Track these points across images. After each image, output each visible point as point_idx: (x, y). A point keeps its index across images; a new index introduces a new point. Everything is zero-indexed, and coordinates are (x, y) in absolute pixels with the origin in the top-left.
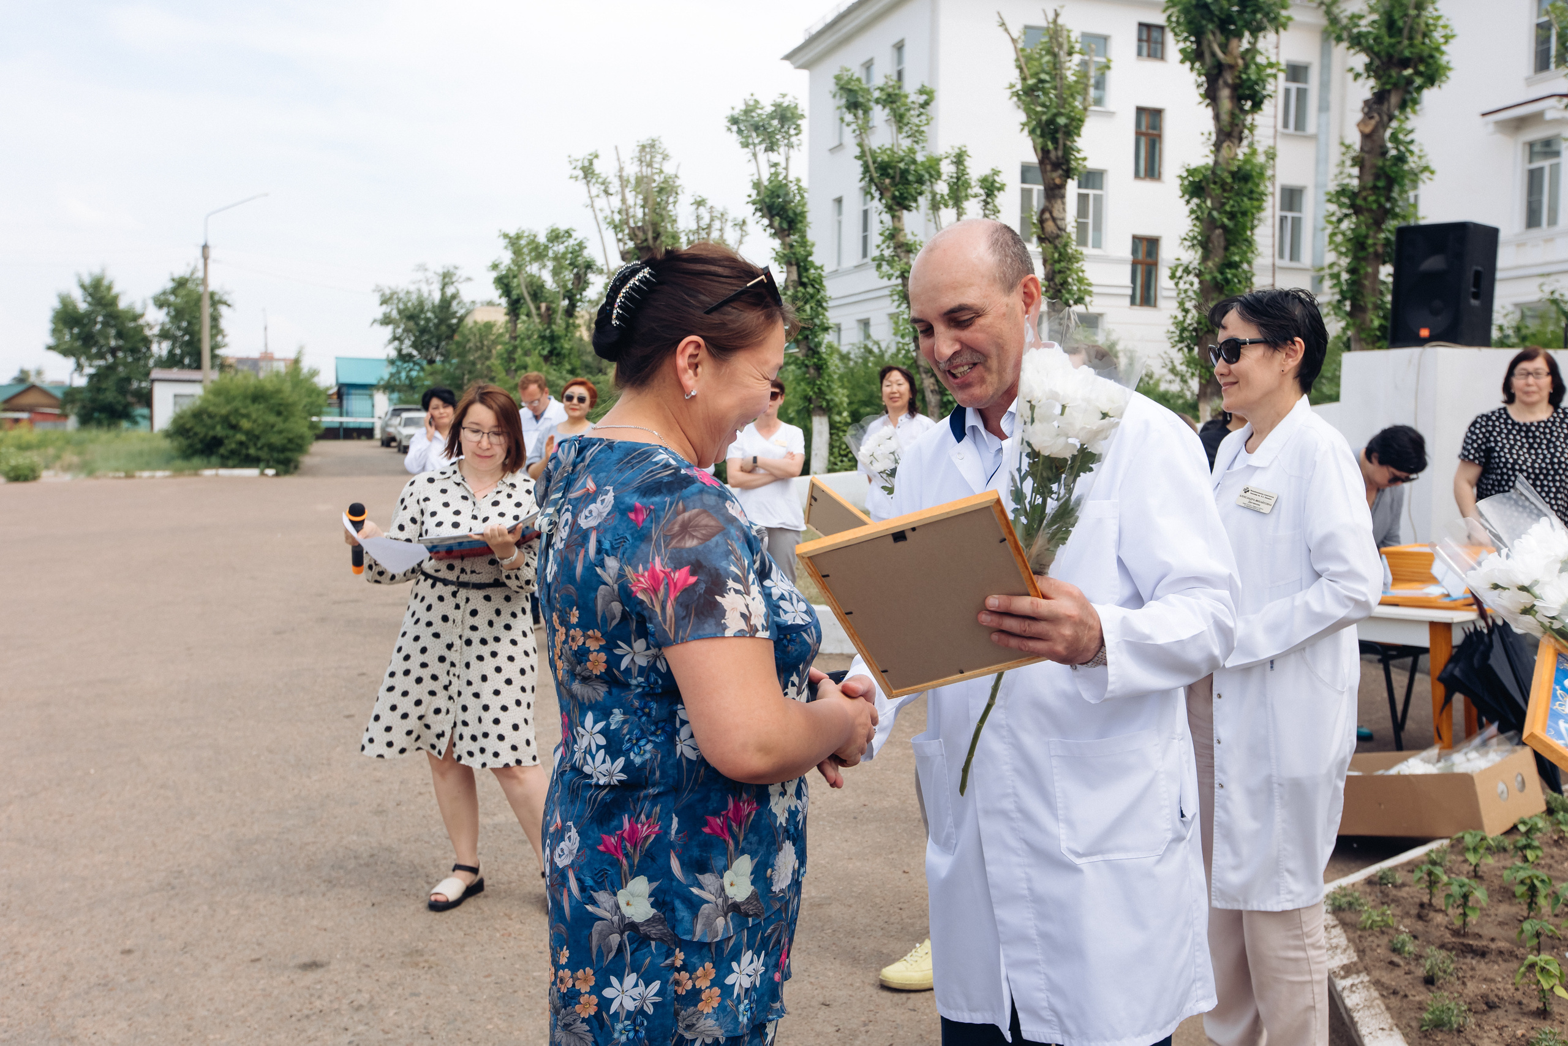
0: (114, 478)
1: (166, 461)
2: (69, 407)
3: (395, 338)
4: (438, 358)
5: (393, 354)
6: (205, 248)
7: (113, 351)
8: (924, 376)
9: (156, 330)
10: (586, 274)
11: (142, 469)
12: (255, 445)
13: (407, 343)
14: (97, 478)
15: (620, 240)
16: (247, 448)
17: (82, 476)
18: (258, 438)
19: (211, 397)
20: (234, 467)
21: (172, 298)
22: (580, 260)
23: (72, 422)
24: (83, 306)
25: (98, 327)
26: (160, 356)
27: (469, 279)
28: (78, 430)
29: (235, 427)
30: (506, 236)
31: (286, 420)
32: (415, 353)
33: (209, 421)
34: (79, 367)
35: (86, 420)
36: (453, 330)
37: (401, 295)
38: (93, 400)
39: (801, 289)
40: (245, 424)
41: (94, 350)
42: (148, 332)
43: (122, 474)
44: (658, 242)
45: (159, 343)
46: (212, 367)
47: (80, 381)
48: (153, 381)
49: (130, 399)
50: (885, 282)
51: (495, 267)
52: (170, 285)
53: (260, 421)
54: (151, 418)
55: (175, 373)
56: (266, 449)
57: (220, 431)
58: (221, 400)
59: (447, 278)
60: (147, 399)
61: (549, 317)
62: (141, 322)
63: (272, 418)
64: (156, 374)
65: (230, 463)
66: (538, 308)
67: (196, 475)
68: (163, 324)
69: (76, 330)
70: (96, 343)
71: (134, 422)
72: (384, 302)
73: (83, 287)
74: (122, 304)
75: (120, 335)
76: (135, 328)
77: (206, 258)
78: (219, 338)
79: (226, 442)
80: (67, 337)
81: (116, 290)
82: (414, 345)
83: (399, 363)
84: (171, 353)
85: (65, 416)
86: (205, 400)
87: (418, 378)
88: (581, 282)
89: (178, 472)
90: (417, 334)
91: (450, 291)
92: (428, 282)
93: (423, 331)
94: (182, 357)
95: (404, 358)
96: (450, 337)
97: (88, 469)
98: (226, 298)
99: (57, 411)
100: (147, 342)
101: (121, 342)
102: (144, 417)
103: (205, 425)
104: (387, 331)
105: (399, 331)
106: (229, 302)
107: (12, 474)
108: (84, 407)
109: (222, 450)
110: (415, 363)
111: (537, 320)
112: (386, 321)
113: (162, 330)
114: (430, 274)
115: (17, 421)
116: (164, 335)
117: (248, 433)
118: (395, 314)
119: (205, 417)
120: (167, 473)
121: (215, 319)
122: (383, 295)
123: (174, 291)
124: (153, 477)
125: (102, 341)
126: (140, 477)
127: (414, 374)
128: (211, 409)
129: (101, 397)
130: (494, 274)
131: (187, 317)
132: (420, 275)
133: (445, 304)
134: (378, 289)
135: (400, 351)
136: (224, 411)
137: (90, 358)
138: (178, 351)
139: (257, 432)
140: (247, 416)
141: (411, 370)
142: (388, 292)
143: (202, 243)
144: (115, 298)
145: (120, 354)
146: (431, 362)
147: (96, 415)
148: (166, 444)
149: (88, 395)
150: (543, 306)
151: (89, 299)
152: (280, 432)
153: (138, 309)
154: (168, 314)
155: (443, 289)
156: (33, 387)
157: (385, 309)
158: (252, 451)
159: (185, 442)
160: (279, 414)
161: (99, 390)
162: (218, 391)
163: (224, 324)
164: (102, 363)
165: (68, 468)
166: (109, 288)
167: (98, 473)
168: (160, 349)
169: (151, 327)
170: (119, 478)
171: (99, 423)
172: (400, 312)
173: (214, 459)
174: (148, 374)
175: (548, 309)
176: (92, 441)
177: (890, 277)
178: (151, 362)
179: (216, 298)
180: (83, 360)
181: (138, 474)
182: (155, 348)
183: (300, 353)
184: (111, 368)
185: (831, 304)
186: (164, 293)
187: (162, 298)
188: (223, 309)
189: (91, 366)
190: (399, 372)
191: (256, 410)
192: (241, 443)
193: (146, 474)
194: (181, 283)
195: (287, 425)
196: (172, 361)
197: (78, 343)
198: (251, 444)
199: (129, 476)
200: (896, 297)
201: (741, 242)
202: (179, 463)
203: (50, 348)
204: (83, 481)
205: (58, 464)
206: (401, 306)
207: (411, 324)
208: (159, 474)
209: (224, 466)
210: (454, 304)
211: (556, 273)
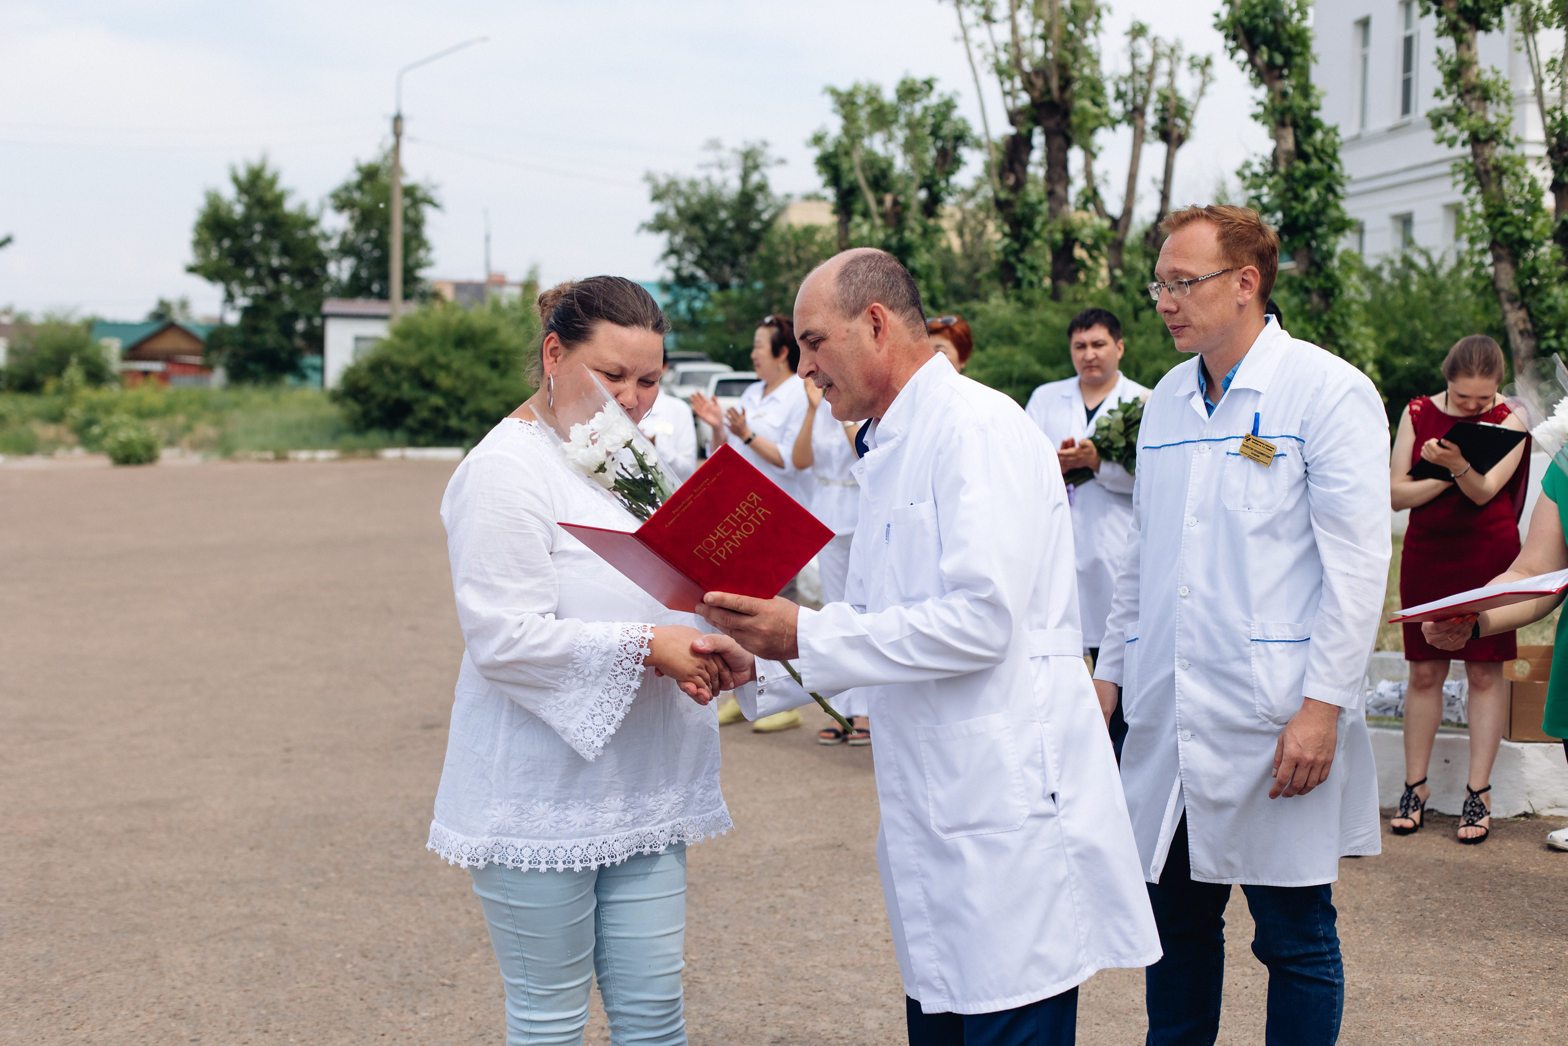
0: (261, 460)
1: (332, 436)
2: (214, 356)
3: (673, 251)
4: (734, 282)
5: (670, 276)
6: (398, 120)
7: (275, 274)
8: (1507, 306)
9: (334, 244)
10: (955, 148)
11: (298, 447)
12: (458, 412)
13: (689, 256)
14: (235, 460)
15: (1006, 94)
16: (447, 417)
17: (215, 459)
18: (462, 401)
19: (397, 341)
20: (428, 445)
21: (357, 195)
22: (947, 129)
23: (218, 377)
24: (239, 210)
25: (257, 239)
26: (339, 281)
27: (782, 161)
28: (226, 388)
29: (429, 386)
30: (834, 92)
31: (504, 374)
32: (700, 273)
33: (392, 377)
34: (230, 298)
35: (238, 374)
36: (756, 238)
37: (684, 187)
38: (246, 345)
39: (1301, 165)
40: (444, 380)
41: (250, 273)
42: (324, 247)
43: (270, 455)
44: (1067, 95)
45: (339, 261)
46: (407, 296)
47: (233, 318)
48: (325, 317)
49: (299, 342)
50: (1443, 151)
51: (818, 140)
52: (355, 177)
53: (466, 374)
54: (321, 370)
55: (360, 305)
56: (474, 420)
57: (407, 391)
58: (410, 344)
59: (751, 161)
60: (316, 342)
61: (896, 218)
62: (314, 231)
63: (482, 371)
64: (330, 306)
65: (421, 439)
66: (880, 202)
67: (374, 456)
68: (344, 235)
69: (226, 243)
70: (253, 263)
71: (303, 377)
72: (657, 197)
73: (236, 180)
74: (290, 206)
75: (285, 251)
76: (303, 240)
77: (397, 133)
78: (422, 253)
79: (416, 407)
80: (214, 254)
81: (283, 184)
82: (697, 263)
83: (677, 289)
84: (355, 276)
85: (208, 368)
86: (389, 345)
87: (704, 311)
88: (948, 161)
89: (349, 452)
90: (704, 243)
91: (755, 178)
92: (721, 166)
93: (713, 240)
94: (370, 281)
95: (684, 281)
96: (751, 249)
97: (225, 448)
98: (435, 195)
99: (196, 360)
100: (322, 260)
101: (286, 261)
102: (315, 368)
103: (387, 384)
104: (660, 242)
105: (678, 240)
106: (437, 201)
107: (121, 454)
108: (234, 355)
109: (410, 421)
110: (701, 289)
111: (879, 222)
112: (660, 225)
113: (343, 242)
114: (725, 155)
115: (146, 374)
116: (347, 249)
117: (447, 394)
118: (672, 213)
119: (387, 370)
120: (332, 454)
121: (415, 225)
122: (656, 187)
123: (359, 186)
124: (312, 460)
125: (261, 258)
126: (296, 460)
127: (698, 304)
128: (397, 358)
129: (256, 339)
130: (816, 152)
131: (377, 224)
132: (710, 156)
133: (746, 200)
134: (649, 178)
135: (677, 271)
136: (414, 360)
137: (244, 283)
138: (364, 273)
139: (461, 393)
140: (446, 368)
141: (695, 298)
142: (663, 182)
143: (392, 112)
144: (279, 199)
145: (286, 279)
146: (724, 286)
147: (252, 367)
148: (333, 411)
149: (239, 337)
150: (888, 199)
151: (245, 198)
152: (495, 393)
153: (312, 211)
154: (352, 218)
155: (745, 178)
156: (172, 326)
157: (657, 208)
158: (454, 422)
159: (357, 408)
160: (494, 365)
161: (255, 330)
162: (407, 333)
163: (429, 232)
164: (259, 290)
165: (196, 446)
166: (273, 182)
167: (238, 453)
168: (341, 270)
169: (327, 238)
170: (267, 460)
171: (255, 378)
172: (679, 212)
173: (399, 435)
174: (318, 307)
175: (896, 203)
176: (237, 405)
177: (1451, 143)
178: (327, 288)
179: (419, 194)
180: (236, 288)
181: (292, 454)
182: (332, 268)
183: (533, 271)
184: (273, 297)
185: (1350, 189)
186: (347, 188)
187: (344, 196)
188: (428, 212)
189: (245, 295)
190: (676, 302)
191: (460, 360)
192: (437, 410)
193: (304, 455)
194: (370, 174)
195: (507, 383)
196: (356, 288)
197: (229, 263)
198: (452, 413)
199: (281, 457)
200: (1461, 177)
201: (1202, 93)
202: (350, 439)
203: (192, 270)
204: (217, 465)
205: (186, 439)
206: (681, 203)
207: (696, 231)
208: (322, 455)
209: (413, 444)
210: (760, 197)
211: (909, 147)
